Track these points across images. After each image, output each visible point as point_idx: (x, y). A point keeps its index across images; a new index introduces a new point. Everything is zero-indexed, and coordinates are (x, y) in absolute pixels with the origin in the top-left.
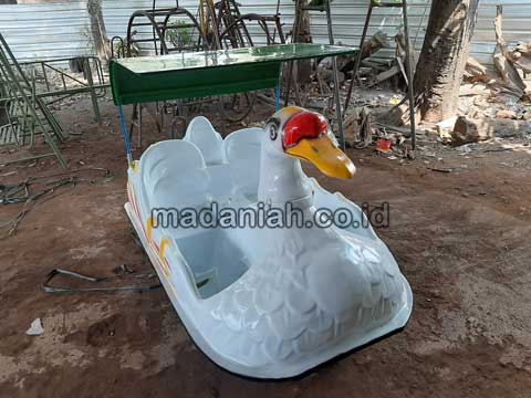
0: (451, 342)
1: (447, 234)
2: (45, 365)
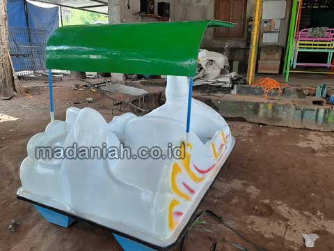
2: (304, 215)
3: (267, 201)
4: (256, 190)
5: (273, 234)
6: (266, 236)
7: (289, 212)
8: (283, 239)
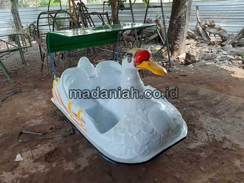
0: (202, 142)
1: (191, 100)
2: (27, 173)
3: (54, 165)
4: (67, 169)
5: (37, 148)
6: (39, 145)
7: (37, 168)
8: (31, 150)
